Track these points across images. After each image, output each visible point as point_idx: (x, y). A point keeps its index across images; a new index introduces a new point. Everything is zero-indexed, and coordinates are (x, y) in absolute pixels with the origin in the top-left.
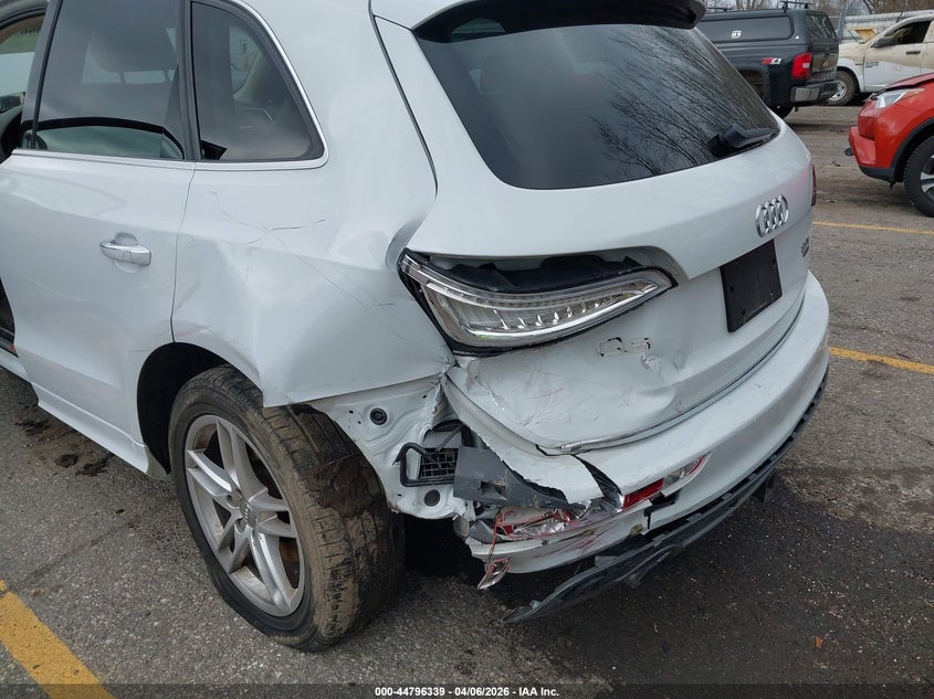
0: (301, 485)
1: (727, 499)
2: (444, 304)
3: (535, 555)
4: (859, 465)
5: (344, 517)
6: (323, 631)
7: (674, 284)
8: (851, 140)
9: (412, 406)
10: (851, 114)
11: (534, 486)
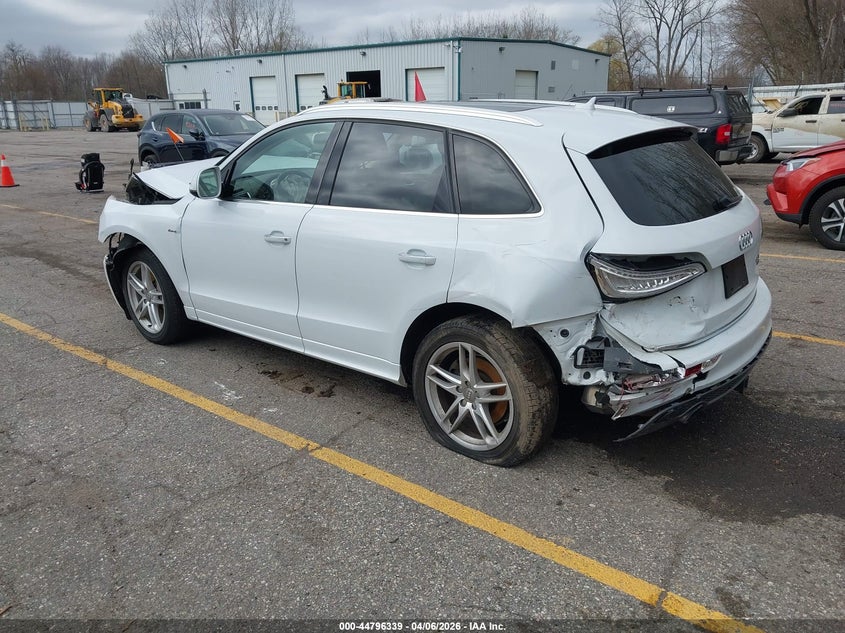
0: (519, 371)
1: (729, 381)
2: (606, 277)
3: (641, 402)
4: (791, 390)
5: (538, 387)
6: (522, 450)
7: (706, 271)
8: (769, 194)
9: (580, 329)
10: (767, 170)
11: (645, 363)
